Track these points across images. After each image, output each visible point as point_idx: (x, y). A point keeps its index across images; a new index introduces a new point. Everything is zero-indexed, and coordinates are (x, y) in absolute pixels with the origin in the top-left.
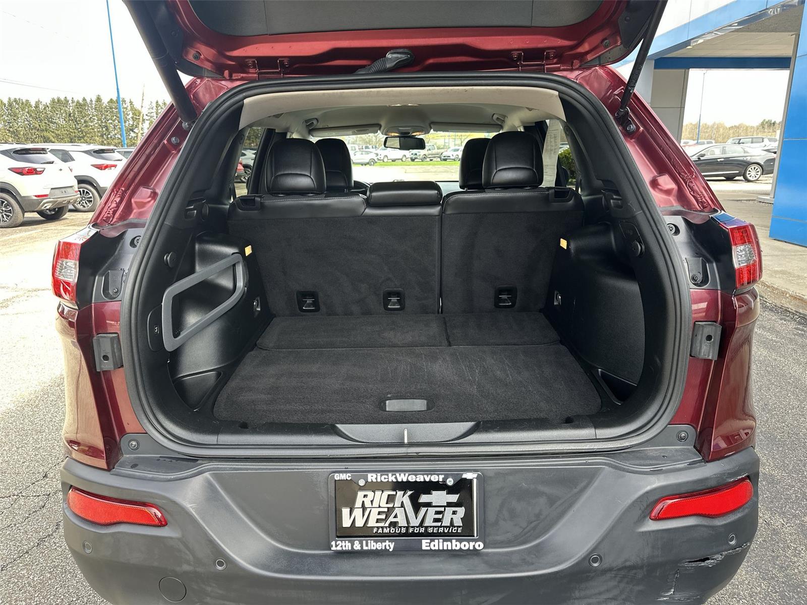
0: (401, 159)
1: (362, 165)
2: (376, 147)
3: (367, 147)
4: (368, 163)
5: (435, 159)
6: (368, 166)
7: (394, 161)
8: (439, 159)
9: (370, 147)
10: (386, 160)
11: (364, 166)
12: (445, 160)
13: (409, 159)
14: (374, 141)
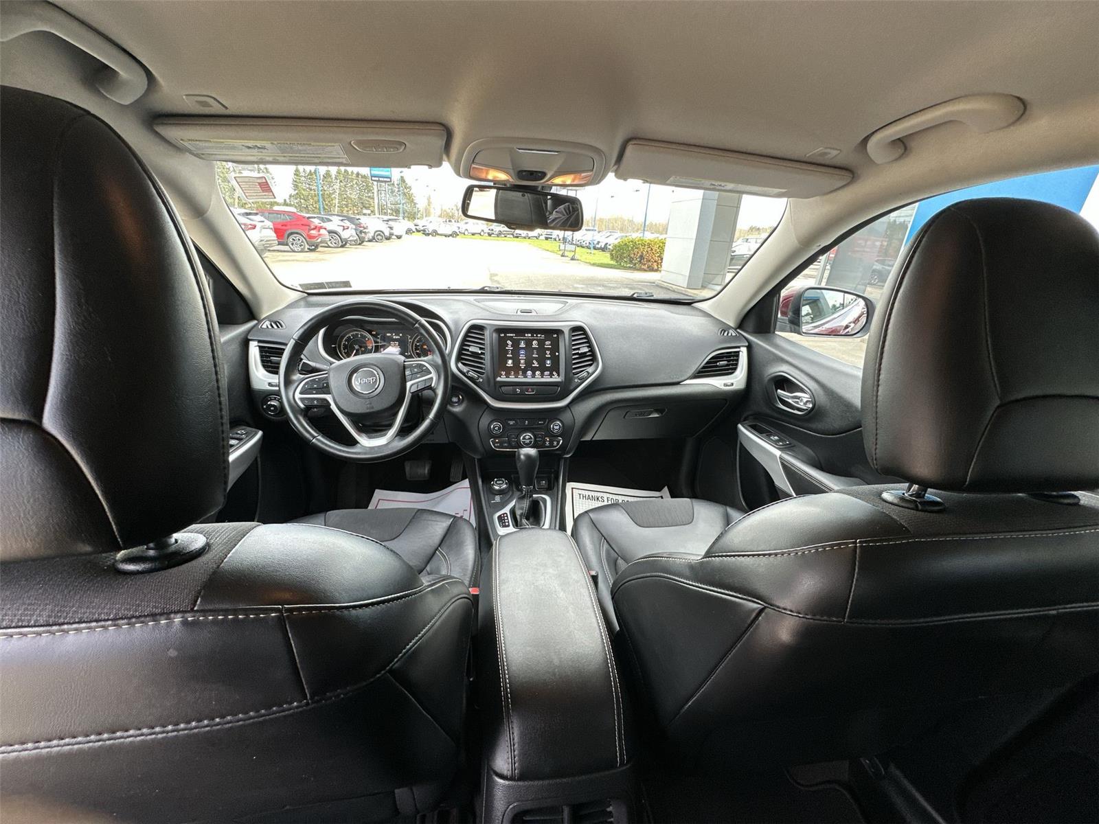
0: (480, 234)
1: (446, 236)
2: (458, 222)
3: (450, 221)
4: (451, 235)
5: (508, 236)
6: (451, 237)
7: (473, 234)
8: (512, 236)
9: (453, 221)
10: (466, 233)
11: (447, 238)
12: (517, 237)
13: (487, 234)
14: (457, 215)
